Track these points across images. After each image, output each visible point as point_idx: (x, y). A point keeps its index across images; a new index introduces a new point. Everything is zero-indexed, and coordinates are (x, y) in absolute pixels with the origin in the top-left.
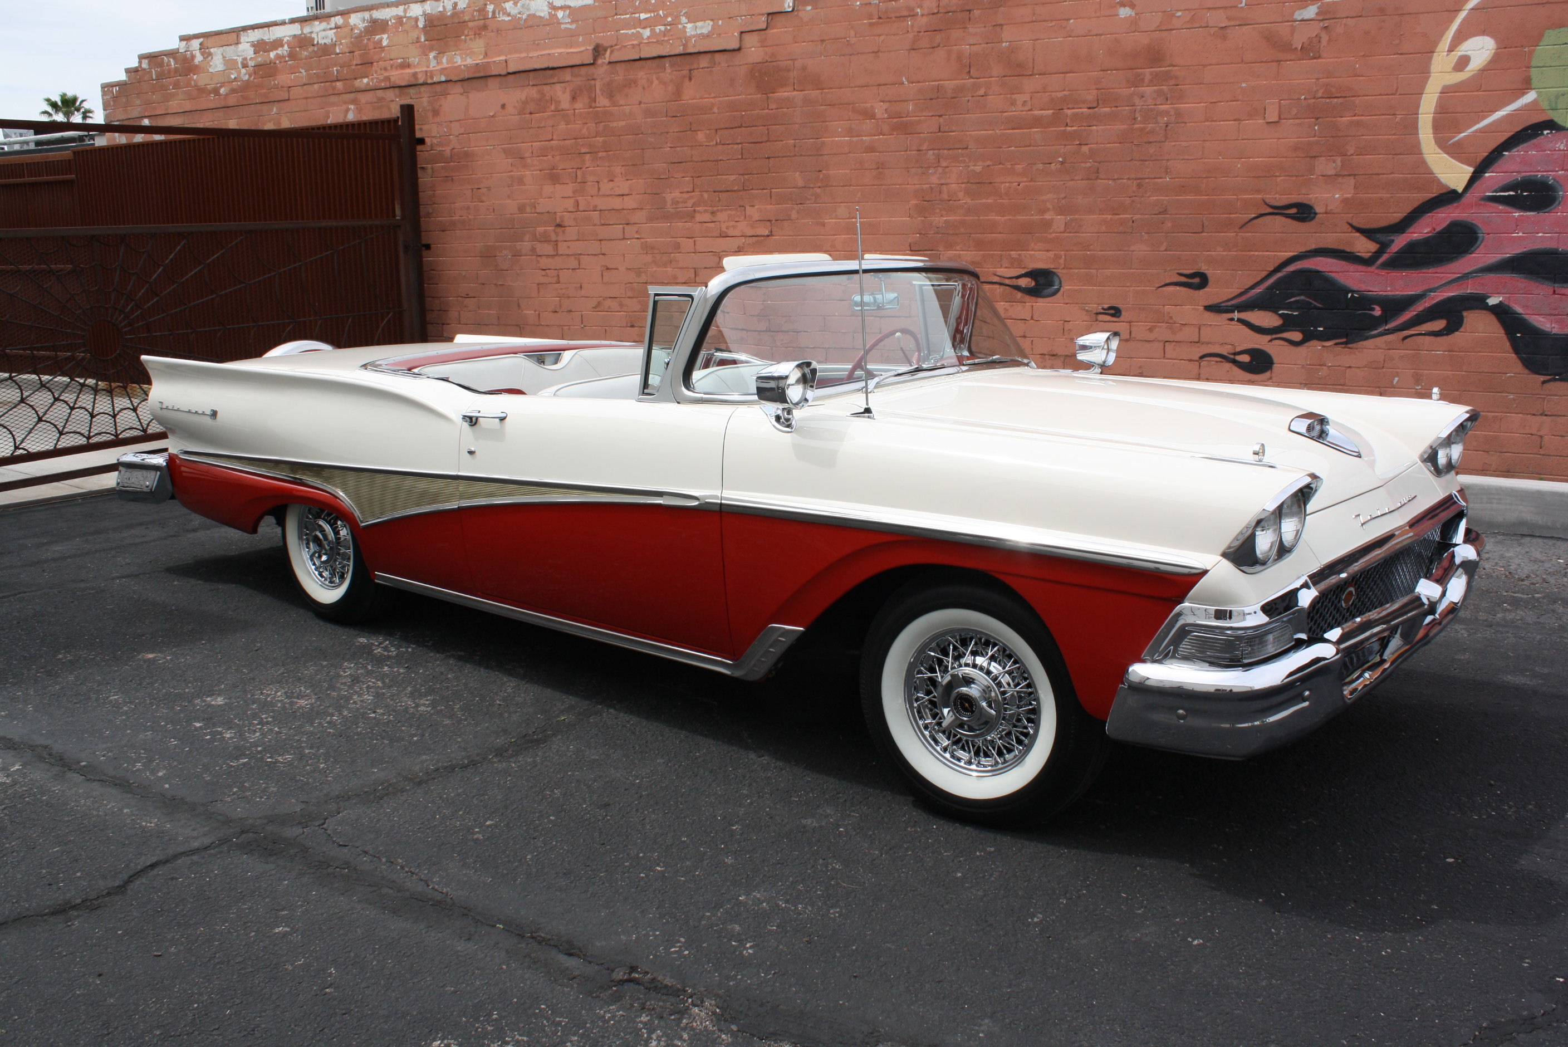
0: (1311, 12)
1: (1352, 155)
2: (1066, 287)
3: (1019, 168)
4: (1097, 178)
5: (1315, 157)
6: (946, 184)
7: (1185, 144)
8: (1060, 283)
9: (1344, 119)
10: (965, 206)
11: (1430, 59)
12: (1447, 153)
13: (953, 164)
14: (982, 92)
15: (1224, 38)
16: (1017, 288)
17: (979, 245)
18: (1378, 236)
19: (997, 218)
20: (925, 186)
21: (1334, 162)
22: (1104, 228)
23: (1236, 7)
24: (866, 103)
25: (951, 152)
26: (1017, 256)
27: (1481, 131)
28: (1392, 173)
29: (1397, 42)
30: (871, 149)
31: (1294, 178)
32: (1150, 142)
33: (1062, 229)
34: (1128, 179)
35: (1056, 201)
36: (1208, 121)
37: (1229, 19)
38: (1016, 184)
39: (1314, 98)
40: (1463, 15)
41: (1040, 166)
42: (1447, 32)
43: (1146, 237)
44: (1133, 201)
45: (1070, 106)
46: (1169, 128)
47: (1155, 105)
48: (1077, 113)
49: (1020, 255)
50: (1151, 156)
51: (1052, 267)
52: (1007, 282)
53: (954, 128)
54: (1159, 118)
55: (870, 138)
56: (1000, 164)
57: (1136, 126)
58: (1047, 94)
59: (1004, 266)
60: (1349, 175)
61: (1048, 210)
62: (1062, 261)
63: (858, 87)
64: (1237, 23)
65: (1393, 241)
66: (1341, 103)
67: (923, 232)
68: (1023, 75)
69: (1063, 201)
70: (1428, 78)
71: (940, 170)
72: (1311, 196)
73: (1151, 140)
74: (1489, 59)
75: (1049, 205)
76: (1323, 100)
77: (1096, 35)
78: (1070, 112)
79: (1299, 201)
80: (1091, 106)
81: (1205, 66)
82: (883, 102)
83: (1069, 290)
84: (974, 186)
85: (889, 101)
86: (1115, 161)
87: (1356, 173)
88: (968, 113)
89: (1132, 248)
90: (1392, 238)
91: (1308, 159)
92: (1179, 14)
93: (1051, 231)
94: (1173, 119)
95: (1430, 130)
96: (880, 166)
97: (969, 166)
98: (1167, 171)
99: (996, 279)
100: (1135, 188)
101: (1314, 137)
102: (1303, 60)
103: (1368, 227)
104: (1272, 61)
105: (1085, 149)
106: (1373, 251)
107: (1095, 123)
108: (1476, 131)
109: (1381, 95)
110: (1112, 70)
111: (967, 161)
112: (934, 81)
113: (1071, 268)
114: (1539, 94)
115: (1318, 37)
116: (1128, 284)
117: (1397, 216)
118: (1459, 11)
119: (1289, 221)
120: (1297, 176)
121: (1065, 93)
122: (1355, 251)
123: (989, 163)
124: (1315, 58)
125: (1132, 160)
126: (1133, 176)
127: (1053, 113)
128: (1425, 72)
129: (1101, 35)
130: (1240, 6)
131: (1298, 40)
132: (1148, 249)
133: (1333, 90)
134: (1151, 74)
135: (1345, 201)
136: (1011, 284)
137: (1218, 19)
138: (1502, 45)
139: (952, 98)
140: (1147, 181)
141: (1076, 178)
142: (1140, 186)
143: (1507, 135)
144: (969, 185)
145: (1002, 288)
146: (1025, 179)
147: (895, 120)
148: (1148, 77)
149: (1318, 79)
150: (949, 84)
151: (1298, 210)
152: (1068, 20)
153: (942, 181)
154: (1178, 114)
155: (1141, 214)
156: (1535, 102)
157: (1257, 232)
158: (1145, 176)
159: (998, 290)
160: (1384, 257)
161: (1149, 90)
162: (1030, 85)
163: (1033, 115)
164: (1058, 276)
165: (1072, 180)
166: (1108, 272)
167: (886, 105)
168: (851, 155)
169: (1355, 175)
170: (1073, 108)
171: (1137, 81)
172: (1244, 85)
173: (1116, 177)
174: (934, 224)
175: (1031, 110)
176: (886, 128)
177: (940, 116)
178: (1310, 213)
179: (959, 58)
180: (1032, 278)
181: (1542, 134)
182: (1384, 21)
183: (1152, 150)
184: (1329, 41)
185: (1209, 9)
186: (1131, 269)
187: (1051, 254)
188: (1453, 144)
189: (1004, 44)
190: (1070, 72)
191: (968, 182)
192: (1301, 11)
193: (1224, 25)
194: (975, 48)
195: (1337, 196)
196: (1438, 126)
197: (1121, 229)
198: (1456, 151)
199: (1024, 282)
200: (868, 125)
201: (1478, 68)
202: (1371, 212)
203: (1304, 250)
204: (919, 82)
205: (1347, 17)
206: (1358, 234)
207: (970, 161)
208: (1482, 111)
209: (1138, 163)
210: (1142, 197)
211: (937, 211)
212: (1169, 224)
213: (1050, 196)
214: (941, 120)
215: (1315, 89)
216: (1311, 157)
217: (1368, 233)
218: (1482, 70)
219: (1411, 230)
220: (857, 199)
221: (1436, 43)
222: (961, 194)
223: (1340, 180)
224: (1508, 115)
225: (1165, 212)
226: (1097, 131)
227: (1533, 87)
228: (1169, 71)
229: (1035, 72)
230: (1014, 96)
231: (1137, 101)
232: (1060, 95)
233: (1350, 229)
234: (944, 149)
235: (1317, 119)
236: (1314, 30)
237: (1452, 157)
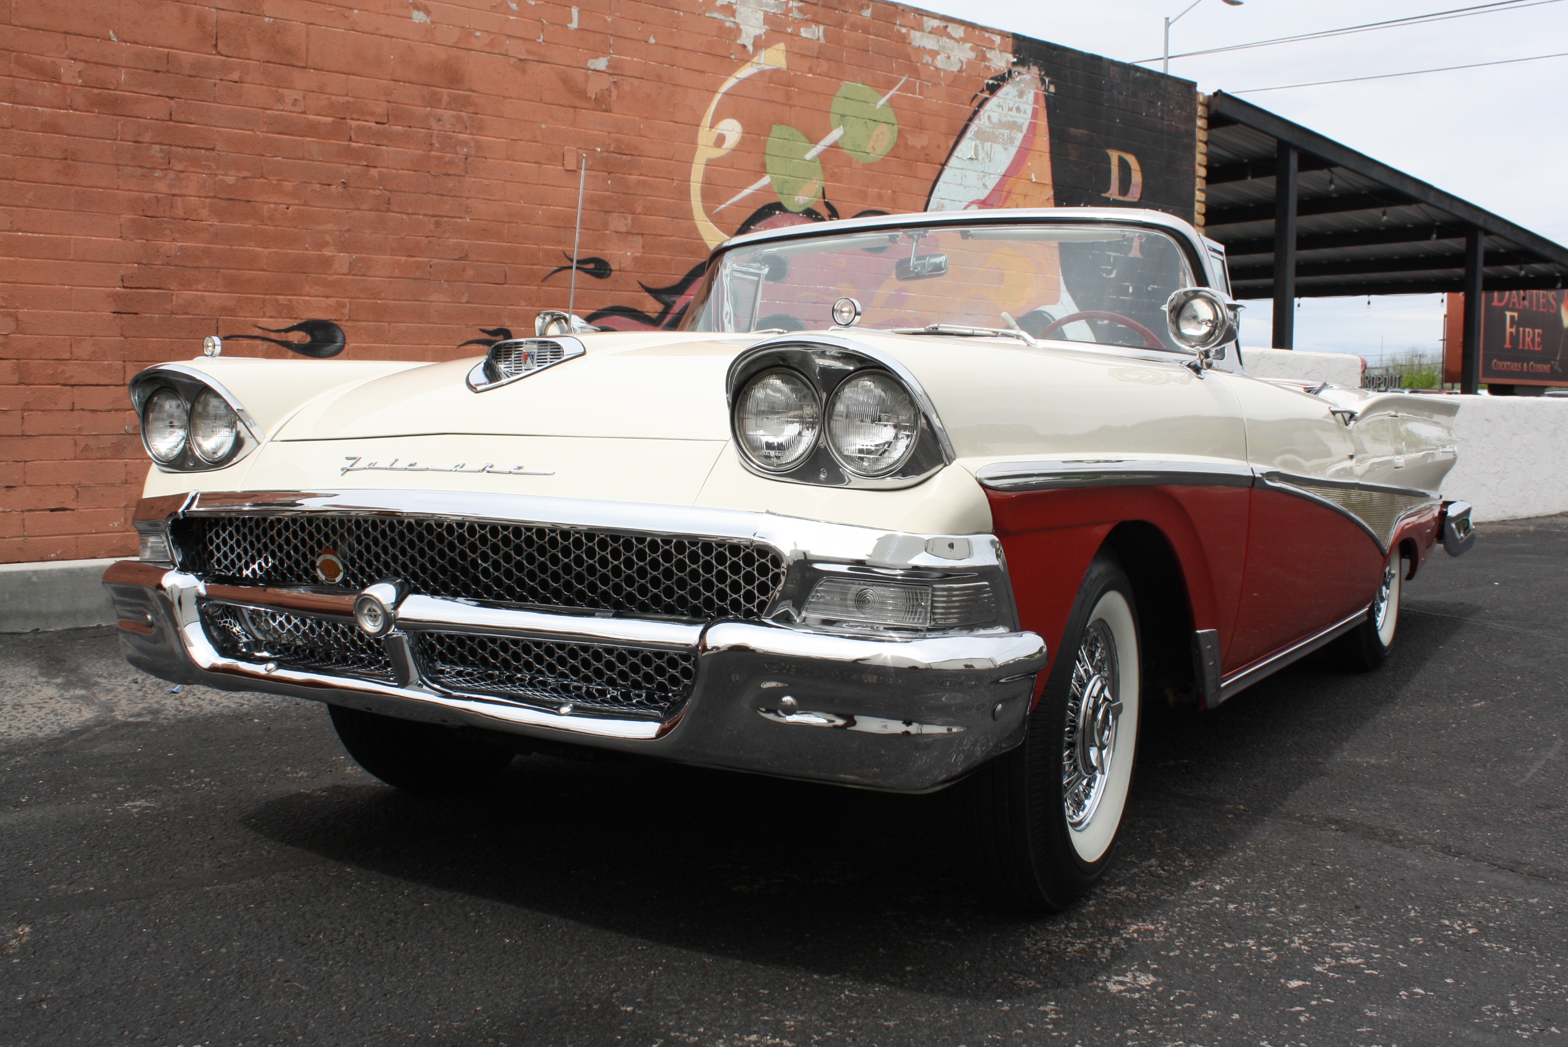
0: (601, 63)
1: (640, 214)
2: (351, 345)
3: (288, 186)
4: (388, 210)
5: (609, 212)
6: (180, 196)
7: (486, 182)
8: (344, 339)
9: (632, 177)
10: (211, 230)
11: (697, 132)
12: (712, 222)
13: (193, 169)
14: (235, 76)
15: (524, 71)
16: (287, 345)
17: (233, 284)
18: (663, 296)
19: (257, 249)
20: (147, 196)
21: (626, 219)
22: (397, 273)
23: (535, 41)
24: (42, 55)
25: (189, 151)
26: (286, 302)
27: (734, 204)
28: (672, 236)
29: (671, 110)
30: (52, 127)
31: (591, 232)
32: (449, 175)
33: (345, 270)
34: (424, 215)
35: (337, 233)
36: (509, 159)
37: (529, 52)
38: (285, 206)
39: (607, 151)
40: (718, 97)
41: (317, 187)
42: (709, 109)
43: (445, 285)
44: (430, 242)
45: (355, 116)
46: (469, 161)
47: (454, 132)
48: (363, 127)
49: (289, 300)
50: (450, 191)
51: (334, 317)
52: (273, 336)
53: (193, 119)
54: (458, 148)
55: (51, 110)
56: (262, 177)
57: (433, 153)
58: (325, 96)
59: (268, 314)
60: (638, 234)
61: (326, 244)
62: (346, 311)
63: (28, 27)
64: (536, 59)
65: (675, 302)
66: (629, 161)
67: (144, 262)
68: (293, 66)
69: (347, 235)
70: (695, 149)
71: (172, 174)
72: (606, 252)
73: (450, 172)
74: (738, 141)
75: (328, 238)
76: (615, 155)
77: (386, 36)
78: (354, 123)
79: (597, 256)
80: (380, 120)
81: (505, 98)
82: (72, 59)
83: (356, 347)
84: (224, 203)
85: (85, 61)
86: (411, 192)
87: (644, 232)
88: (215, 102)
89: (430, 298)
90: (674, 299)
91: (602, 214)
92: (478, 34)
93: (332, 272)
94: (473, 151)
95: (699, 199)
96: (69, 158)
97: (216, 175)
98: (467, 210)
99: (258, 332)
100: (432, 227)
101: (607, 191)
102: (596, 110)
103: (655, 287)
104: (569, 107)
105: (374, 172)
106: (660, 311)
107: (385, 142)
108: (731, 205)
109: (661, 158)
110: (404, 82)
111: (214, 166)
112: (162, 47)
113: (357, 321)
114: (772, 178)
115: (609, 90)
116: (426, 342)
117: (677, 278)
118: (715, 92)
119: (588, 276)
120: (593, 230)
121: (348, 98)
122: (644, 310)
123: (245, 174)
124: (606, 111)
125: (429, 192)
126: (430, 212)
127: (333, 122)
128: (693, 143)
129: (391, 37)
130: (538, 40)
131: (593, 89)
132: (449, 300)
133: (623, 146)
134: (449, 95)
135: (635, 259)
136: (279, 339)
137: (517, 49)
138: (747, 131)
139: (190, 76)
140: (446, 219)
141: (364, 207)
142: (437, 224)
143: (753, 211)
144: (216, 200)
145: (266, 344)
146: (297, 202)
147: (96, 91)
148: (445, 99)
149: (609, 133)
150: (187, 57)
151: (596, 266)
152: (351, 9)
153: (175, 191)
154: (479, 146)
155: (440, 258)
156: (769, 185)
157: (558, 287)
158: (444, 214)
159: (261, 348)
160: (669, 318)
161: (447, 114)
162: (304, 79)
163: (307, 118)
164: (341, 330)
165: (358, 209)
166: (402, 326)
167: (80, 66)
168: (12, 130)
169: (642, 234)
170: (359, 120)
171: (434, 101)
172: (543, 126)
173: (411, 211)
174: (162, 250)
175: (304, 113)
176: (80, 100)
177: (172, 98)
178: (606, 270)
179: (201, 22)
180: (307, 332)
181: (775, 214)
182: (661, 88)
183: (451, 183)
184: (618, 97)
185: (508, 36)
186: (428, 323)
187: (332, 301)
188: (717, 214)
189: (267, 19)
190: (354, 74)
191: (215, 197)
192: (594, 61)
193: (523, 57)
194: (224, 15)
195: (629, 254)
196: (705, 196)
197: (418, 274)
198: (718, 220)
199: (297, 337)
200: (47, 90)
201: (732, 147)
202: (657, 273)
203: (601, 308)
204: (136, 43)
205: (632, 77)
206: (647, 294)
207: (218, 168)
208: (735, 187)
209: (435, 198)
210: (441, 237)
211: (168, 232)
212: (470, 272)
213: (329, 227)
214: (172, 102)
215: (607, 142)
216: (606, 212)
217: (655, 293)
218: (734, 150)
219: (688, 292)
220: (27, 202)
221: (701, 118)
222: (204, 213)
223: (630, 237)
224: (753, 193)
225: (465, 257)
226: (388, 153)
227: (768, 171)
228: (469, 97)
229: (310, 64)
230: (280, 90)
231: (433, 123)
232: (342, 100)
233: (641, 289)
234: (179, 146)
235: (610, 173)
236: (604, 83)
237: (716, 226)
